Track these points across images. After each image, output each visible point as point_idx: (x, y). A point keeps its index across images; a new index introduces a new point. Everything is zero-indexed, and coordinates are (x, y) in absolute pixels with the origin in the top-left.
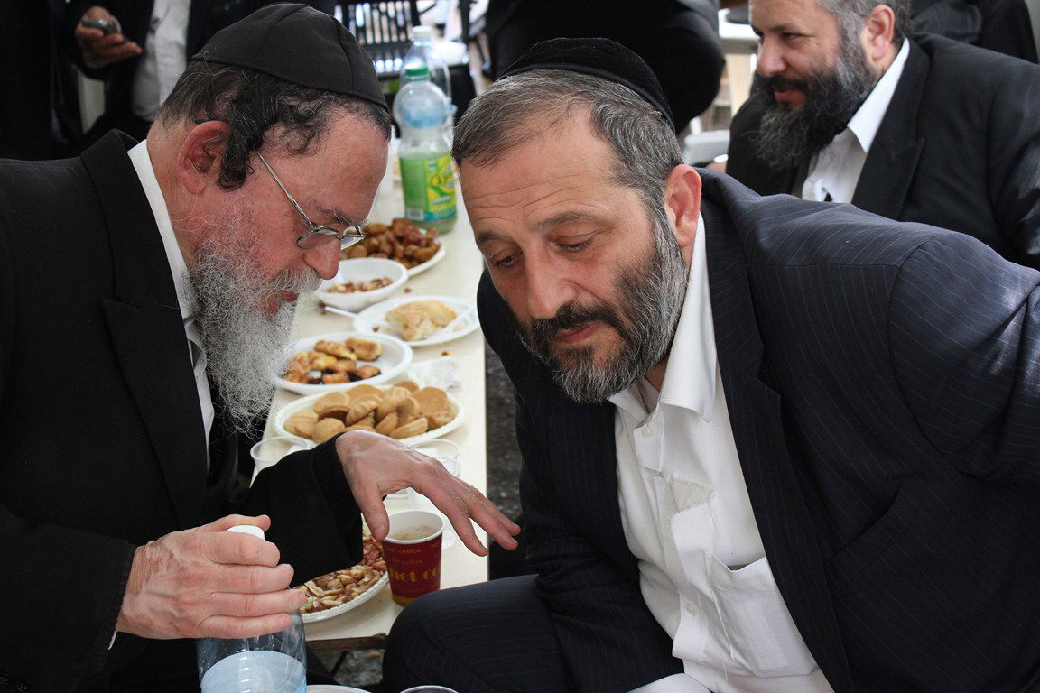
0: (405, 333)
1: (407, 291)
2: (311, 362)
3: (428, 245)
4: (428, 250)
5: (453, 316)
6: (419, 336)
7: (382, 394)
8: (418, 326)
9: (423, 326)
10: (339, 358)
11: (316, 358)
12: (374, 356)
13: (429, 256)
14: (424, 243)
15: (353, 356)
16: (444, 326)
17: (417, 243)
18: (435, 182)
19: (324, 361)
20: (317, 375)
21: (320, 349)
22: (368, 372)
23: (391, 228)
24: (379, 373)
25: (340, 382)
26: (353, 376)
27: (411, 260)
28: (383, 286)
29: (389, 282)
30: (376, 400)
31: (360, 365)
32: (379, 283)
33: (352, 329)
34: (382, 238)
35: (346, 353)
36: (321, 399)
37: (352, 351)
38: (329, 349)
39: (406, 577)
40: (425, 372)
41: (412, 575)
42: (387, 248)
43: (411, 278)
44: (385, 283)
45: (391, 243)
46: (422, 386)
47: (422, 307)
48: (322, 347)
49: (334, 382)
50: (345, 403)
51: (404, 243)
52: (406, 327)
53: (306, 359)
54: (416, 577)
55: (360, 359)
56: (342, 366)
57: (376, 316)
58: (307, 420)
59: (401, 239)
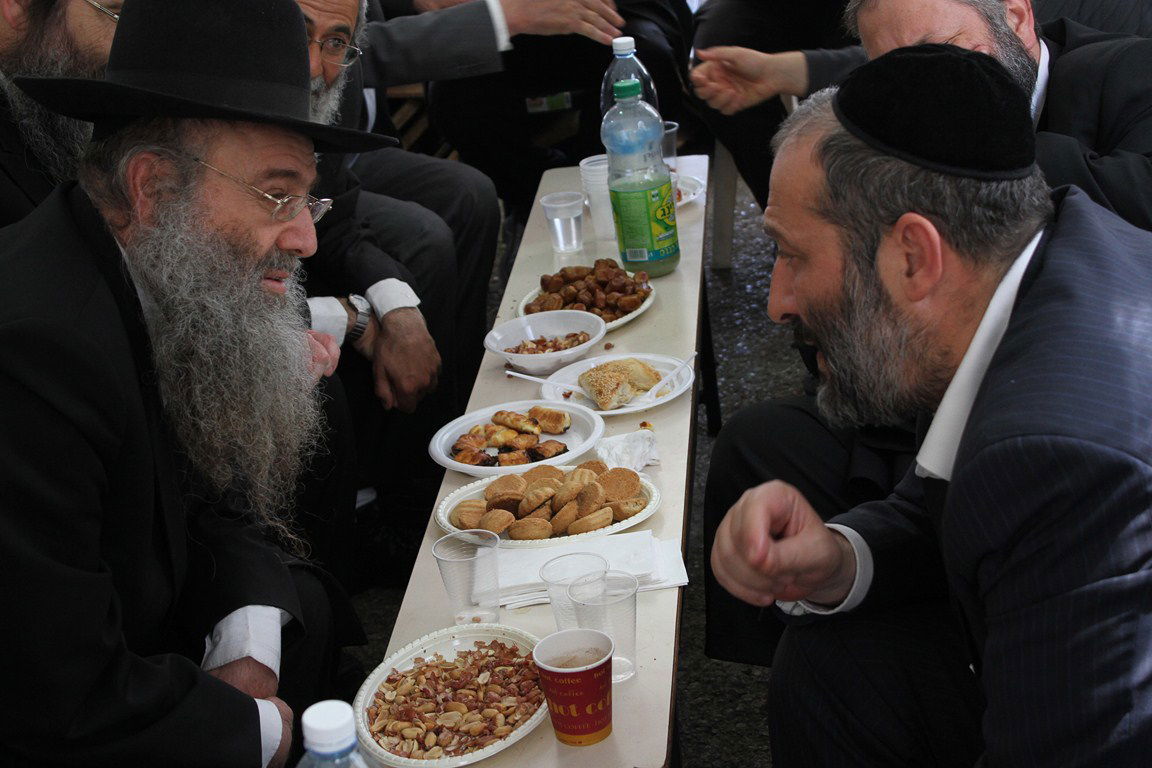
0: (600, 400)
1: (608, 347)
2: (488, 438)
3: (634, 292)
4: (635, 297)
5: (657, 378)
6: (615, 404)
7: (563, 476)
8: (613, 391)
9: (619, 391)
10: (521, 432)
11: (494, 432)
12: (561, 429)
13: (636, 305)
14: (630, 288)
15: (536, 430)
16: (647, 390)
17: (622, 289)
18: (659, 214)
19: (502, 436)
20: (493, 452)
21: (499, 420)
22: (552, 449)
23: (592, 272)
24: (566, 450)
25: (517, 462)
26: (534, 454)
27: (613, 310)
28: (580, 343)
29: (587, 338)
30: (555, 486)
31: (544, 439)
32: (574, 339)
33: (539, 396)
34: (581, 284)
35: (529, 427)
36: (493, 484)
37: (536, 423)
38: (508, 421)
39: (566, 711)
40: (616, 449)
41: (573, 708)
42: (585, 296)
43: (609, 333)
44: (581, 338)
45: (591, 290)
46: (611, 465)
47: (620, 368)
48: (500, 418)
49: (512, 462)
50: (520, 490)
51: (607, 289)
52: (600, 393)
53: (482, 433)
54: (578, 710)
55: (544, 432)
56: (523, 442)
57: (567, 378)
58: (475, 509)
59: (603, 285)
